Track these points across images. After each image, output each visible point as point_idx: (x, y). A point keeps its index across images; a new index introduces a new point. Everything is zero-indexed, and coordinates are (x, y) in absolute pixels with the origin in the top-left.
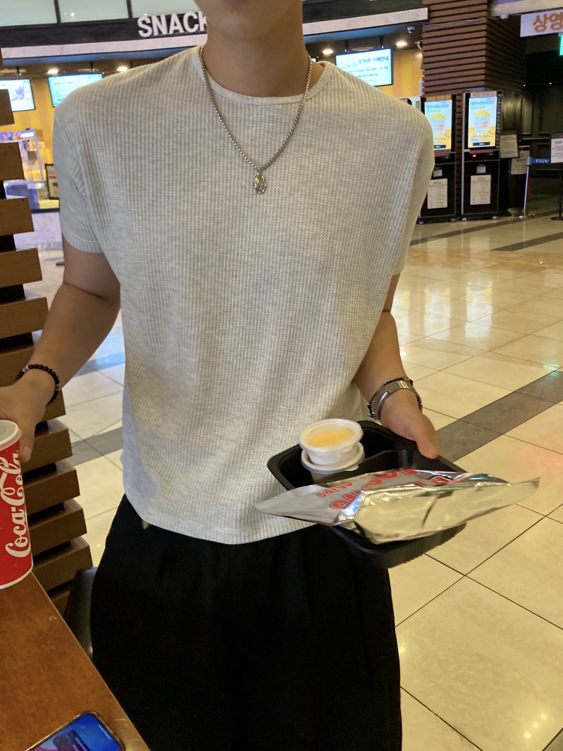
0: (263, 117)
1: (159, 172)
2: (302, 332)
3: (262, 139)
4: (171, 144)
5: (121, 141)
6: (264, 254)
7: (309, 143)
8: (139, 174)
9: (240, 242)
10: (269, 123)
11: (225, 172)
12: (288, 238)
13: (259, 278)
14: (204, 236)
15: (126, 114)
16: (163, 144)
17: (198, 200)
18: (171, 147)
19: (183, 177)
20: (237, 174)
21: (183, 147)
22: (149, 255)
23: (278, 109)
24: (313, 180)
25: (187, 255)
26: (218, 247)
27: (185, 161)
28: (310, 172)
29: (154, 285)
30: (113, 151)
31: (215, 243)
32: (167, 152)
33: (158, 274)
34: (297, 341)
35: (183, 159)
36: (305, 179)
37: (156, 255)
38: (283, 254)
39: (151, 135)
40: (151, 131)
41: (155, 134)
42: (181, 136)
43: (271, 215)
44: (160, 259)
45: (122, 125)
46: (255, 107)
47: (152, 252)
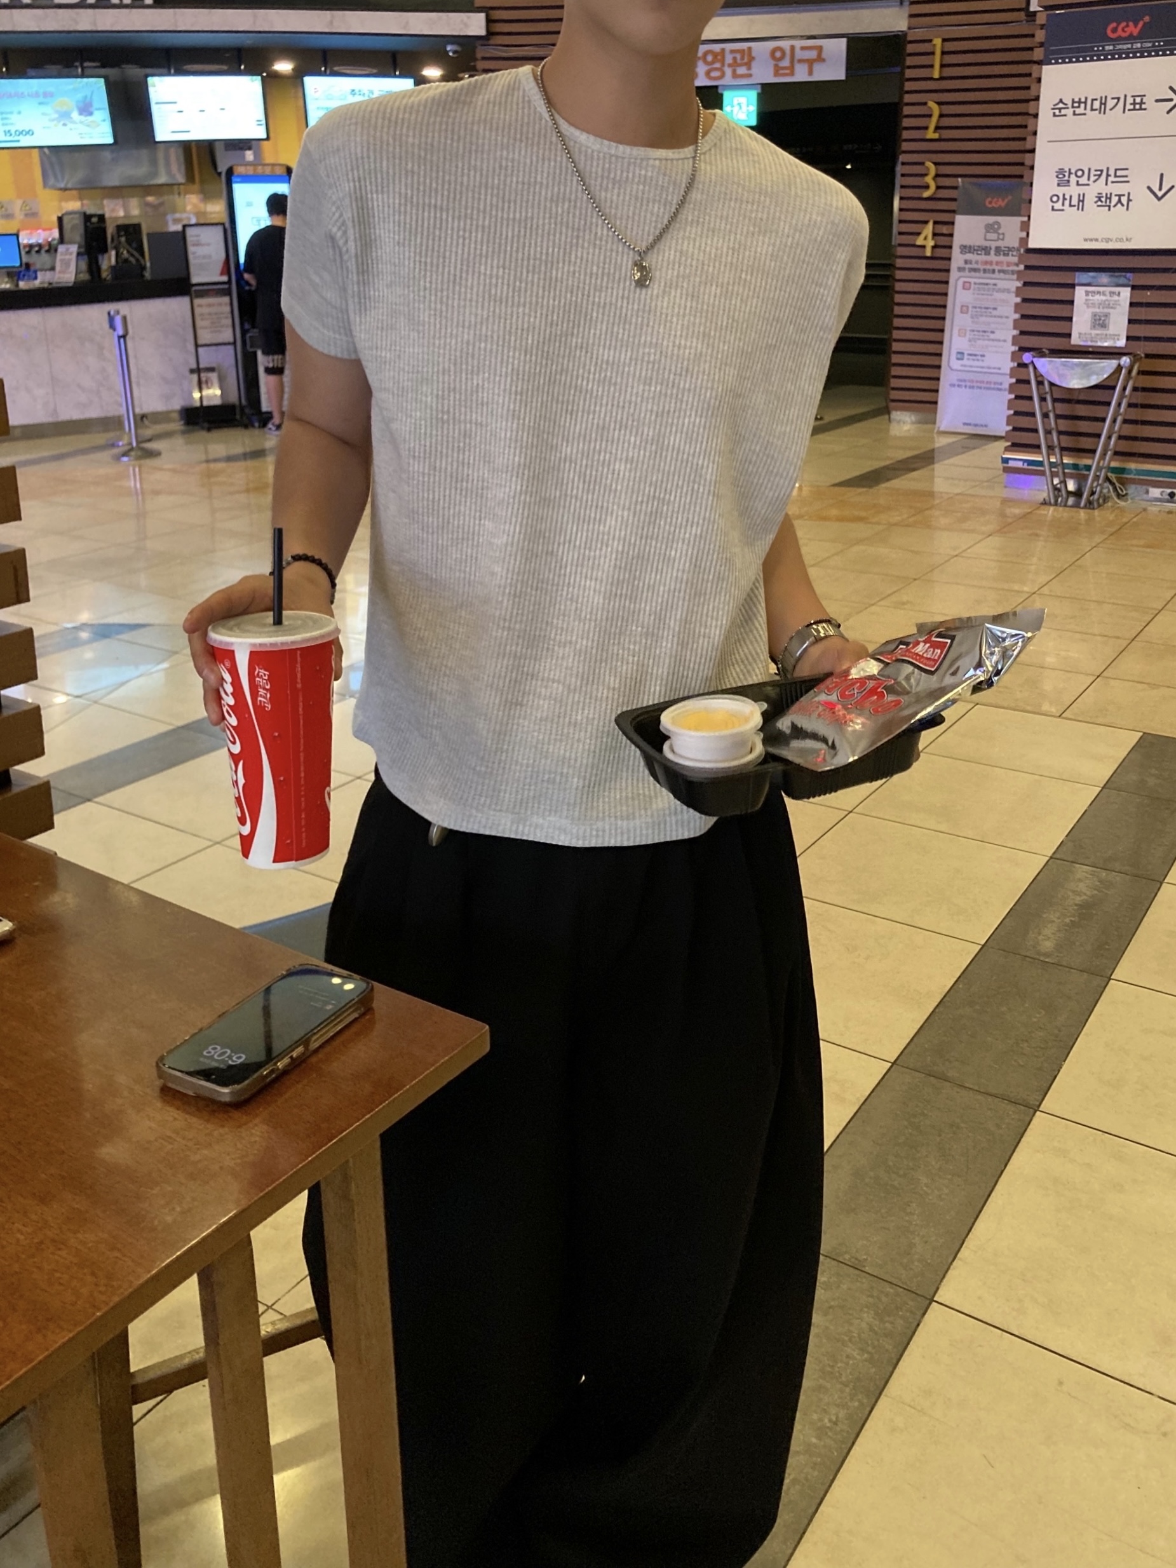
0: (631, 175)
1: (467, 235)
2: (671, 508)
3: (626, 208)
4: (489, 197)
5: (413, 180)
6: (619, 380)
7: (696, 219)
8: (437, 233)
9: (583, 359)
10: (638, 185)
11: (568, 250)
12: (657, 357)
13: (608, 419)
14: (530, 341)
15: (423, 146)
16: (476, 196)
17: (523, 285)
18: (488, 203)
19: (503, 247)
20: (585, 255)
21: (506, 205)
22: (441, 359)
23: (653, 166)
24: (699, 273)
25: (501, 367)
26: (549, 362)
27: (508, 225)
28: (694, 263)
29: (443, 412)
30: (400, 194)
31: (545, 355)
32: (482, 207)
33: (452, 394)
34: (662, 523)
35: (505, 222)
36: (688, 271)
37: (453, 361)
38: (648, 381)
39: (459, 179)
40: (459, 174)
41: (465, 179)
42: (505, 188)
43: (634, 320)
44: (458, 370)
45: (416, 160)
46: (620, 160)
47: (447, 356)
